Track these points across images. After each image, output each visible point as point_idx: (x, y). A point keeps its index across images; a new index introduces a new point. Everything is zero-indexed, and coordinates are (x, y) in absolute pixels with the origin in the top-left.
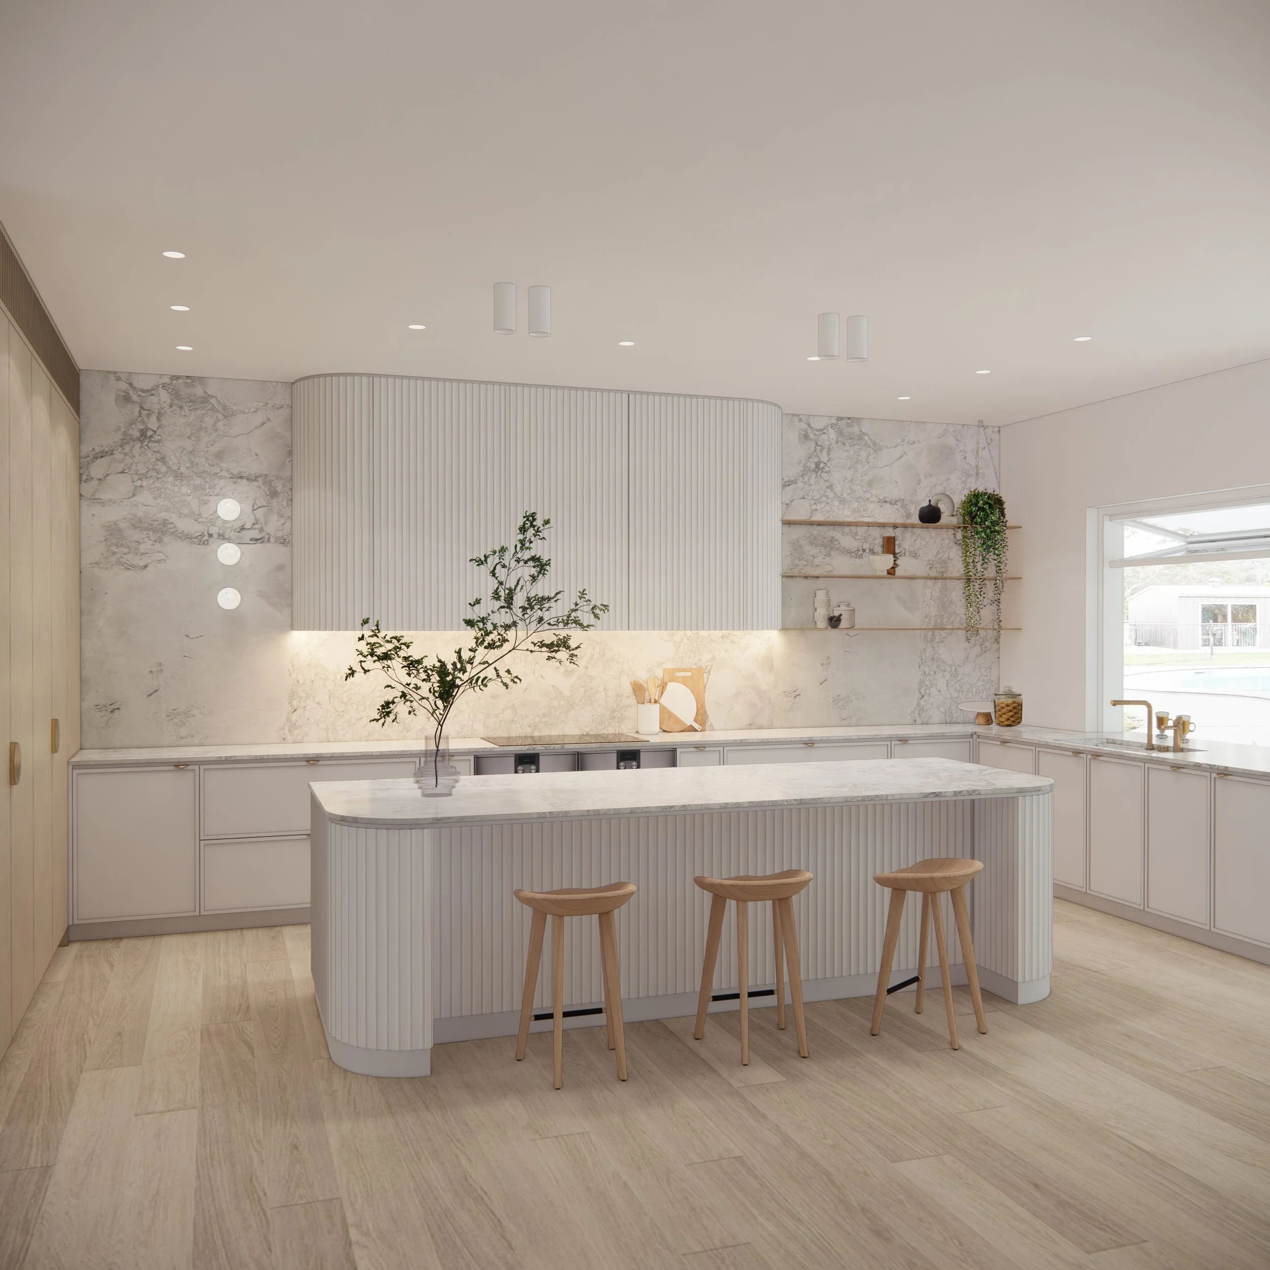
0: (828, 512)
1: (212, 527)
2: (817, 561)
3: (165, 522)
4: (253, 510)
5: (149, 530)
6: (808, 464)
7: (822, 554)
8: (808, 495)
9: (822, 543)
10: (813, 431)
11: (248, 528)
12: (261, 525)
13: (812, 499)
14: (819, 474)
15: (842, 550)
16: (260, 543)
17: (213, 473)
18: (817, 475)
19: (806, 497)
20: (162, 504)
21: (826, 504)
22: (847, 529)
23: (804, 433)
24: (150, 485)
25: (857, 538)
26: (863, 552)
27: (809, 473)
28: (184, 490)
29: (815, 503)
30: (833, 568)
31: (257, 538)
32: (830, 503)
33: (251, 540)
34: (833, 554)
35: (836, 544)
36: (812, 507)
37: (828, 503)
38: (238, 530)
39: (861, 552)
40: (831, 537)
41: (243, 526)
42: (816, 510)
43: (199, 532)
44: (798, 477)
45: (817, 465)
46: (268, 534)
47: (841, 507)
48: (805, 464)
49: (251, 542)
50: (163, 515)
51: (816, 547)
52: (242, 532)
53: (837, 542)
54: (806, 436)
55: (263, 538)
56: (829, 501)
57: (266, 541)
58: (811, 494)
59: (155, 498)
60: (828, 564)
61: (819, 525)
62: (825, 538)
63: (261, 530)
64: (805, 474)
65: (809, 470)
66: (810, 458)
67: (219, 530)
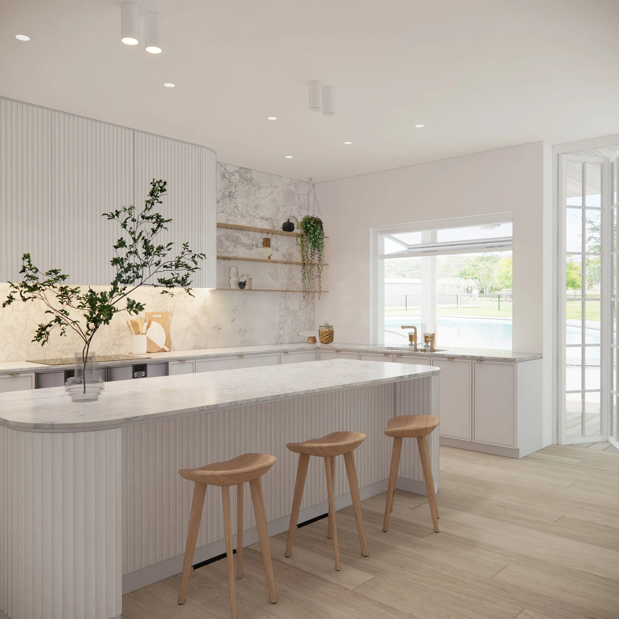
0: (235, 222)
2: (230, 250)
6: (225, 193)
7: (232, 246)
8: (225, 210)
9: (232, 239)
10: (228, 173)
13: (227, 213)
14: (230, 199)
15: (243, 244)
18: (229, 199)
19: (224, 212)
21: (234, 217)
22: (244, 232)
23: (223, 174)
25: (250, 238)
26: (253, 246)
27: (226, 198)
29: (229, 216)
30: (238, 254)
32: (236, 217)
34: (238, 246)
35: (239, 241)
36: (227, 218)
37: (235, 216)
39: (251, 246)
40: (237, 236)
42: (229, 220)
44: (220, 199)
45: (230, 193)
47: (242, 219)
48: (224, 192)
51: (229, 241)
53: (240, 240)
54: (224, 176)
56: (236, 215)
58: (226, 210)
60: (235, 252)
61: (231, 229)
62: (234, 237)
64: (224, 198)
65: (226, 196)
66: (226, 189)
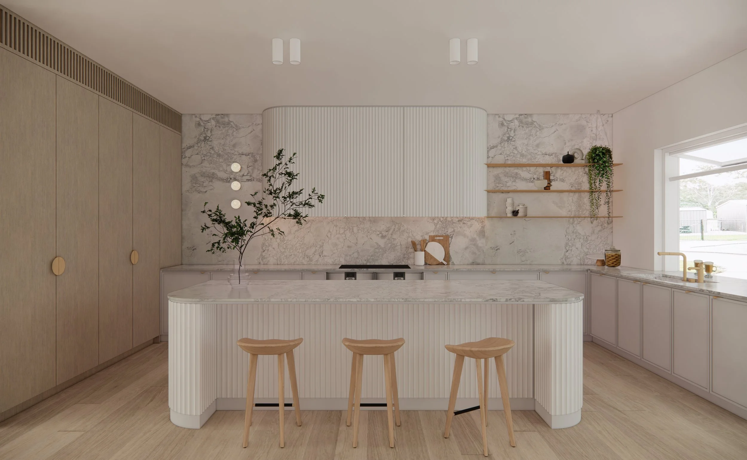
1: (231, 175)
3: (213, 174)
4: (248, 168)
20: (212, 166)
28: (221, 160)
33: (247, 180)
38: (242, 176)
41: (243, 174)
49: (247, 181)
50: (213, 171)
52: (243, 177)
59: (209, 164)
63: (251, 176)
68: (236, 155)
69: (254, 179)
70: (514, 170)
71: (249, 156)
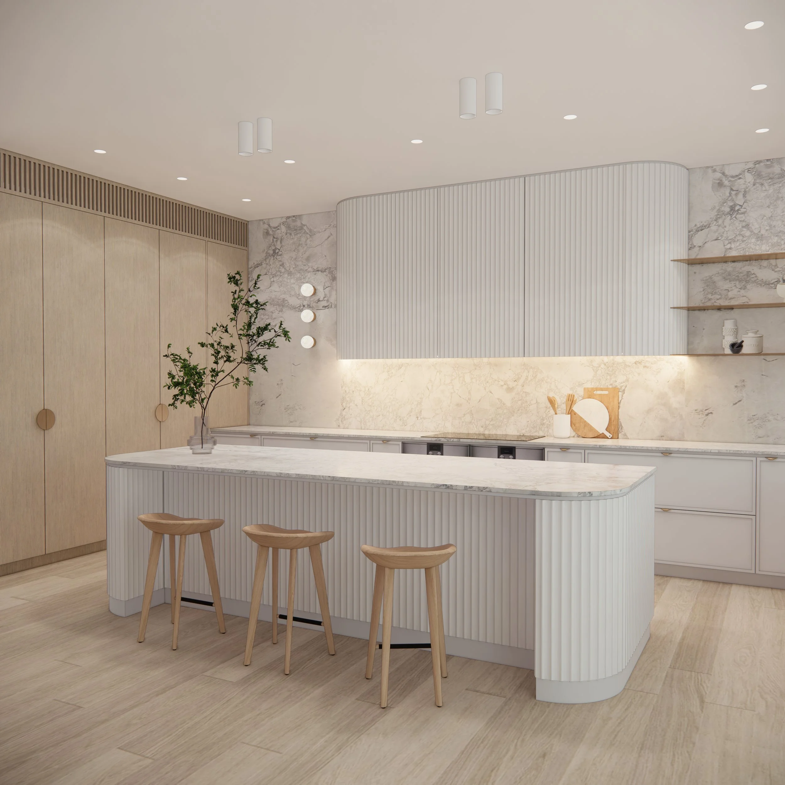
1: (304, 301)
3: (284, 300)
4: (324, 289)
5: (277, 305)
11: (321, 300)
12: (327, 298)
16: (327, 308)
17: (305, 270)
20: (282, 290)
24: (277, 280)
28: (292, 281)
31: (326, 306)
33: (323, 307)
38: (317, 302)
41: (319, 299)
43: (298, 304)
46: (331, 303)
49: (323, 308)
50: (283, 296)
52: (319, 303)
55: (328, 305)
57: (330, 307)
59: (279, 287)
63: (328, 301)
67: (308, 302)
68: (311, 271)
69: (332, 305)
70: (744, 267)
71: (326, 272)
